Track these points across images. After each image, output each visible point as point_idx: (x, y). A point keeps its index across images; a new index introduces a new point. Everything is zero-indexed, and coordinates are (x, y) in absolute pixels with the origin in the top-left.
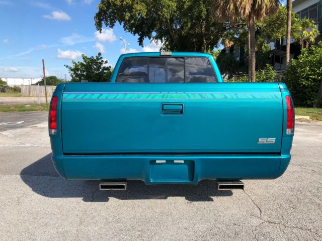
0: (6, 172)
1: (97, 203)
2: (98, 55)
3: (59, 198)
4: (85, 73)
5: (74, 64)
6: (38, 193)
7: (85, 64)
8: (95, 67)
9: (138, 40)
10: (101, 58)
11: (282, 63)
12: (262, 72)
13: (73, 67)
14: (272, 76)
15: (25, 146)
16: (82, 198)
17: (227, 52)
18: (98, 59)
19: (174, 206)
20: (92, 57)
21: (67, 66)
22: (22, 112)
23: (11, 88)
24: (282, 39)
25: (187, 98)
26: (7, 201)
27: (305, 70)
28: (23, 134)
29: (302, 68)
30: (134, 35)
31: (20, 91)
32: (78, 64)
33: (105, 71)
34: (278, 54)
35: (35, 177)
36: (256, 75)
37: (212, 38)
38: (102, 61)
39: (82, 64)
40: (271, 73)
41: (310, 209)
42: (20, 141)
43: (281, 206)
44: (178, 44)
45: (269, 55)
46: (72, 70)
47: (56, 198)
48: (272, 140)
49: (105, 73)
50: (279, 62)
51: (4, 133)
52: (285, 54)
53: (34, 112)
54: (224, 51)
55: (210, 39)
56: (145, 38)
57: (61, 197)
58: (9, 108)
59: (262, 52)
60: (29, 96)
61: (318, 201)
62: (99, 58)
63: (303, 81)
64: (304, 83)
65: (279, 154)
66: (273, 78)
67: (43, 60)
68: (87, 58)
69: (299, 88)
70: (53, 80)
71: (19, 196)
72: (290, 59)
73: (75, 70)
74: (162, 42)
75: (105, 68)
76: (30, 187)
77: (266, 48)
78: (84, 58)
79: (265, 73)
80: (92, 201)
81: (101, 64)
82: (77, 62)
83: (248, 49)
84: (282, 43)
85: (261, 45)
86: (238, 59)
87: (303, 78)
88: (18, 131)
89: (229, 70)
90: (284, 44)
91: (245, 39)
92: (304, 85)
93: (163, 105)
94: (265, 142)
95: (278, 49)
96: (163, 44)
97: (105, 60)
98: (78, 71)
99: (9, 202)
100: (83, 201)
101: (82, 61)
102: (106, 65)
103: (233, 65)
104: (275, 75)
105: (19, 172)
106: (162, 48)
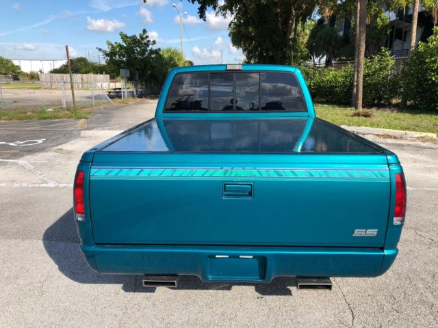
0: (23, 235)
1: (141, 294)
2: (142, 33)
3: (93, 285)
4: (124, 59)
5: (110, 46)
6: (65, 275)
7: (125, 45)
8: (139, 50)
9: (198, 11)
10: (147, 37)
11: (405, 40)
12: (373, 58)
13: (108, 51)
14: (387, 65)
15: (48, 186)
16: (122, 285)
17: (326, 22)
18: (142, 38)
19: (240, 303)
20: (135, 36)
21: (100, 50)
22: (43, 121)
23: (27, 75)
24: (407, 8)
25: (258, 175)
26: (27, 288)
27: (436, 60)
28: (45, 164)
29: (431, 57)
30: (193, 3)
31: (39, 79)
32: (115, 45)
33: (153, 56)
34: (401, 26)
35: (62, 245)
36: (366, 64)
37: (304, 6)
38: (149, 41)
39: (120, 46)
40: (388, 60)
41: (419, 314)
42: (41, 177)
43: (381, 307)
44: (254, 18)
45: (387, 31)
46: (107, 55)
47: (89, 285)
48: (372, 232)
49: (152, 58)
50: (401, 39)
51: (21, 161)
52: (411, 27)
53: (58, 120)
54: (321, 21)
55: (301, 8)
56: (207, 7)
57: (95, 282)
58: (25, 113)
59: (376, 27)
60: (51, 89)
61: (431, 299)
62: (144, 36)
63: (432, 76)
64: (433, 79)
65: (382, 249)
66: (389, 68)
67: (67, 47)
68: (127, 37)
69: (426, 85)
70: (83, 63)
71: (42, 279)
72: (417, 41)
73: (111, 54)
74: (233, 13)
75: (152, 52)
76: (56, 263)
77: (382, 20)
78: (124, 37)
79: (379, 61)
80: (134, 291)
81: (147, 45)
82: (114, 44)
83: (356, 22)
84: (406, 13)
85: (376, 16)
86: (341, 33)
87: (433, 71)
88: (39, 157)
89: (327, 51)
90: (410, 12)
91: (353, 7)
92: (434, 82)
93: (225, 185)
94: (363, 234)
95: (401, 19)
96: (233, 16)
97: (152, 40)
98: (115, 56)
99: (29, 290)
100: (122, 291)
101: (120, 41)
102: (155, 47)
103: (334, 42)
104: (393, 63)
105: (41, 236)
106: (232, 22)
